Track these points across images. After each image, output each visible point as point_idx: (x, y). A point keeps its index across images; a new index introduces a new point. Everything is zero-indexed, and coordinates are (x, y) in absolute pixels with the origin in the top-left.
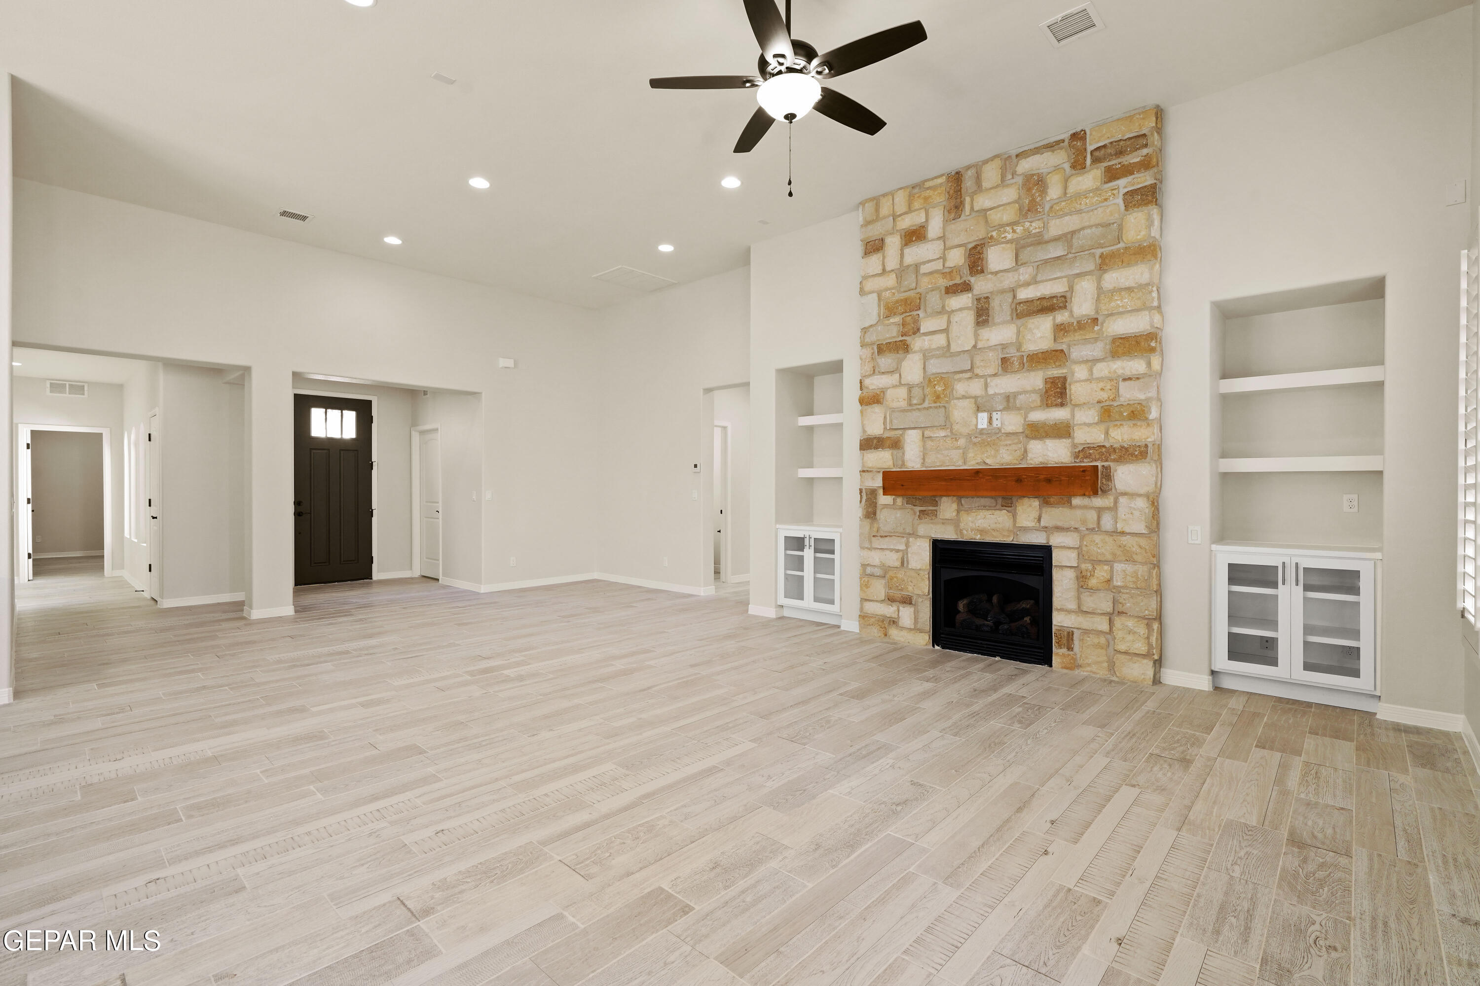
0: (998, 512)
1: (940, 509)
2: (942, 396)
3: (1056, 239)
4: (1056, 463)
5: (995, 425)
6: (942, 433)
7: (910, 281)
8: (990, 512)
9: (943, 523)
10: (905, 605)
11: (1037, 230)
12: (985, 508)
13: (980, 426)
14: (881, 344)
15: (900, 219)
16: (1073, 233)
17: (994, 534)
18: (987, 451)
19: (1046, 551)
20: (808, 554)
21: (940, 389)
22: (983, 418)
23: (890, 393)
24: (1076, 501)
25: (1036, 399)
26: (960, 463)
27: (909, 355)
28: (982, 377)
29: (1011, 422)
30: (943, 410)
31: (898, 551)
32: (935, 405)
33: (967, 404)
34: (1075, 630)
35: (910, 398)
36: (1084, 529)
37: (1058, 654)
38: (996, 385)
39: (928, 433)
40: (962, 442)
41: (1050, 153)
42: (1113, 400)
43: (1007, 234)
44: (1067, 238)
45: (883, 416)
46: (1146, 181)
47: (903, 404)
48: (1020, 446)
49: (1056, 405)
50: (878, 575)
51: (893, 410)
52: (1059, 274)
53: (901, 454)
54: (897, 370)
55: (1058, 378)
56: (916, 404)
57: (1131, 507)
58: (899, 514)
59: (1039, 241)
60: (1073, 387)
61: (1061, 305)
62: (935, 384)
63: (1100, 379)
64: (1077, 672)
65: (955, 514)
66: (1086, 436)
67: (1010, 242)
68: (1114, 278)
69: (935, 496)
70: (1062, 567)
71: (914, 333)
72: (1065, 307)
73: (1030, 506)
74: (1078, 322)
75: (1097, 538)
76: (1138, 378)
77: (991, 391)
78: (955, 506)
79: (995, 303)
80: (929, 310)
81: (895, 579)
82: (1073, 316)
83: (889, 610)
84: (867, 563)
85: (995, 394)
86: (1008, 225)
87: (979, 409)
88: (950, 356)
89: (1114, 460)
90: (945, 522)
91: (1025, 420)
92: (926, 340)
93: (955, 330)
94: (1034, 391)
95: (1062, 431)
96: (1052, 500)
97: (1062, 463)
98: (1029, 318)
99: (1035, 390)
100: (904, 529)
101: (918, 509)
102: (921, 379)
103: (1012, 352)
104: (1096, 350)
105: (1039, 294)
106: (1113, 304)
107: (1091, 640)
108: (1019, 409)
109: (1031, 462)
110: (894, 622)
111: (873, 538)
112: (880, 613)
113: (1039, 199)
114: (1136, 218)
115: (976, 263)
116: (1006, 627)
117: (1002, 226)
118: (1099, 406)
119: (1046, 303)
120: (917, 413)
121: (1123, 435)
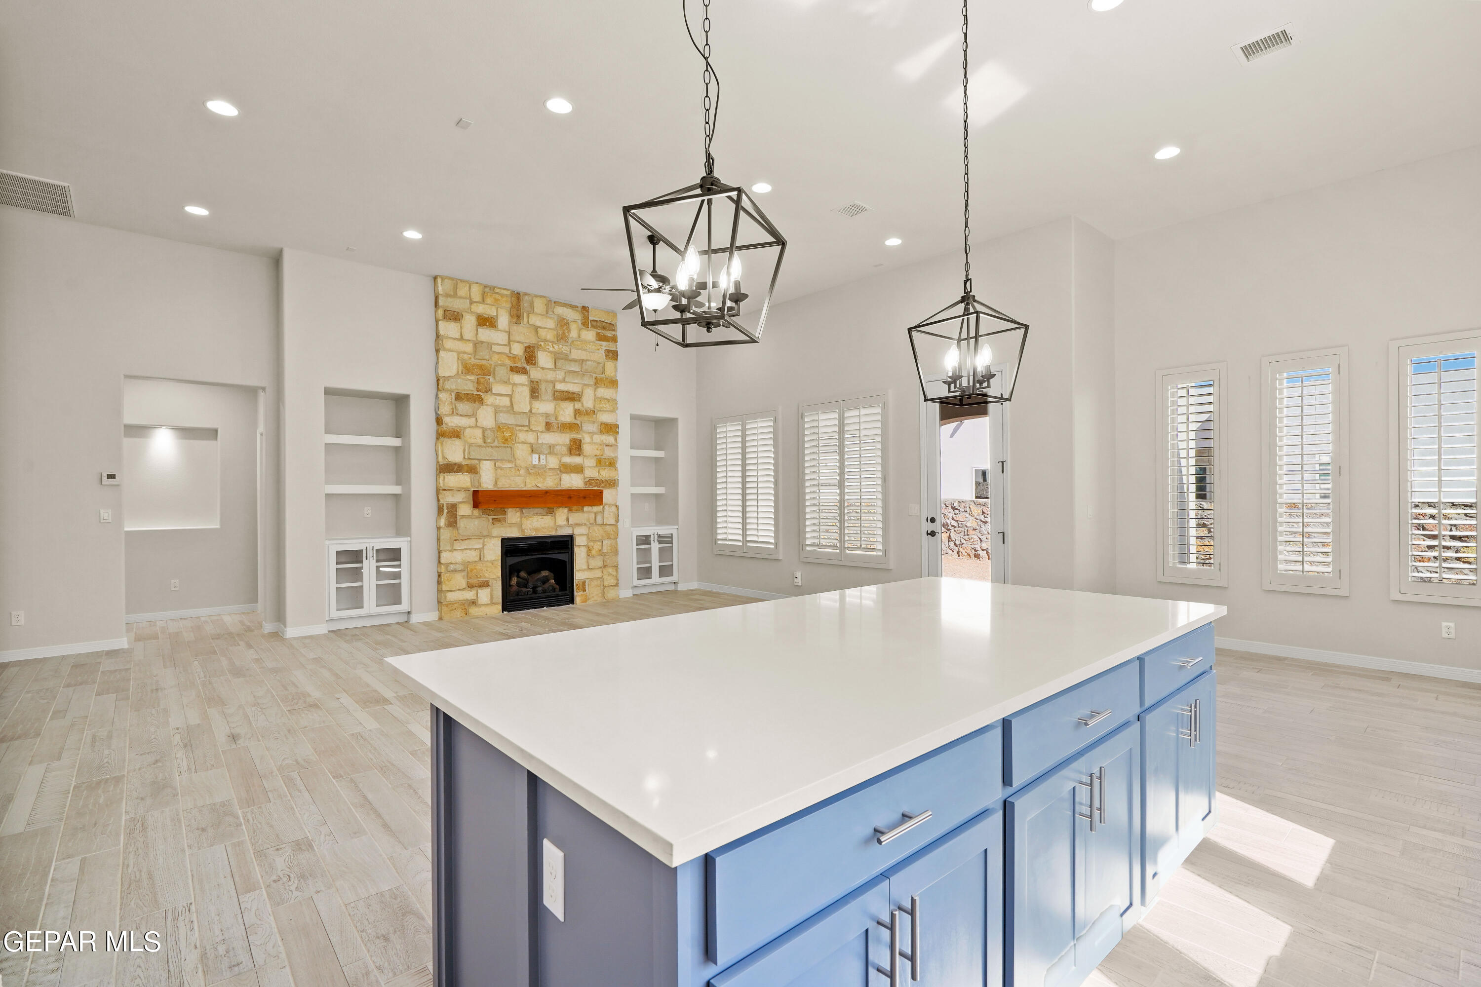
0: (545, 517)
1: (507, 517)
2: (509, 440)
3: (575, 361)
4: (576, 488)
5: (541, 463)
6: (509, 465)
7: (484, 353)
8: (541, 517)
9: (510, 526)
10: (482, 588)
11: (566, 352)
12: (537, 514)
13: (534, 463)
14: (460, 393)
15: (475, 304)
16: (583, 361)
17: (544, 530)
18: (538, 479)
19: (571, 538)
20: (368, 565)
21: (507, 435)
22: (536, 456)
23: (468, 432)
24: (586, 509)
25: (565, 450)
26: (522, 486)
27: (483, 407)
28: (534, 431)
29: (553, 462)
30: (509, 450)
31: (476, 549)
32: (504, 445)
33: (526, 448)
34: (586, 580)
35: (484, 437)
36: (589, 524)
37: (578, 596)
38: (544, 438)
39: (498, 464)
40: (522, 472)
41: (571, 310)
42: (602, 455)
43: (549, 347)
44: (582, 362)
45: (463, 448)
46: (613, 348)
47: (480, 441)
48: (558, 476)
49: (576, 455)
50: (460, 569)
51: (471, 445)
52: (576, 381)
53: (478, 478)
54: (474, 415)
55: (577, 439)
56: (490, 443)
57: (608, 511)
58: (476, 522)
59: (567, 359)
60: (584, 446)
61: (578, 399)
62: (504, 431)
63: (595, 444)
64: (587, 603)
65: (519, 519)
66: (591, 472)
67: (551, 352)
68: (603, 392)
69: (504, 508)
70: (579, 546)
71: (487, 392)
72: (580, 401)
73: (563, 512)
74: (586, 411)
75: (596, 528)
76: (612, 446)
77: (540, 441)
78: (518, 514)
79: (543, 387)
80: (497, 378)
81: (475, 570)
82: (583, 406)
83: (470, 595)
84: (449, 562)
85: (542, 444)
86: (550, 342)
87: (533, 451)
88: (513, 414)
89: (603, 487)
90: (511, 525)
91: (560, 461)
92: (498, 399)
93: (516, 397)
94: (564, 445)
95: (578, 469)
96: (573, 508)
97: (579, 488)
98: (561, 401)
100: (481, 533)
101: (491, 517)
102: (494, 426)
103: (552, 420)
104: (593, 428)
105: (566, 389)
106: (601, 406)
107: (595, 583)
108: (556, 454)
109: (563, 486)
110: (474, 603)
111: (455, 542)
112: (461, 598)
113: (567, 334)
114: (609, 365)
115: (530, 356)
116: (540, 589)
117: (545, 341)
118: (595, 458)
119: (570, 396)
120: (490, 450)
121: (605, 474)
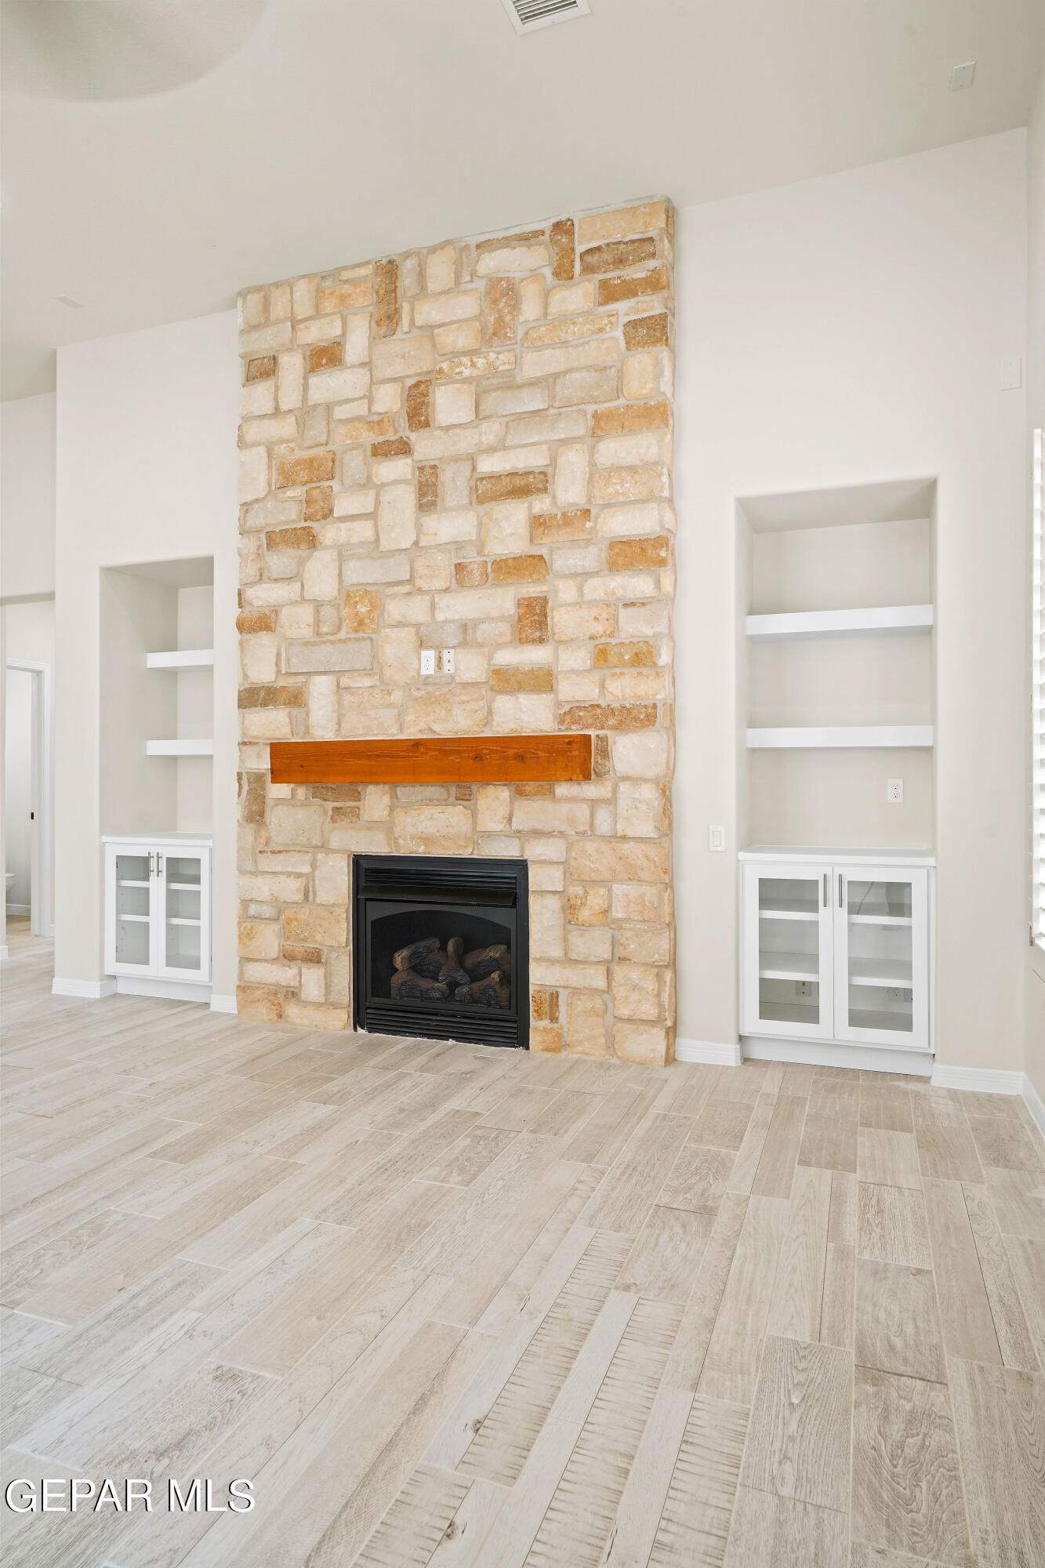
0: (450, 808)
1: (364, 805)
2: (367, 621)
3: (533, 383)
4: (534, 732)
5: (445, 670)
6: (367, 682)
7: (317, 430)
8: (439, 809)
9: (369, 829)
10: (311, 965)
11: (507, 367)
12: (431, 802)
13: (424, 672)
14: (273, 532)
15: (302, 326)
16: (556, 376)
17: (445, 843)
18: (435, 712)
19: (520, 867)
20: (157, 886)
21: (363, 610)
22: (429, 656)
23: (285, 614)
24: (562, 789)
25: (505, 630)
26: (394, 730)
27: (316, 553)
28: (427, 592)
29: (469, 666)
30: (368, 643)
31: (299, 875)
32: (356, 635)
33: (406, 635)
34: (560, 990)
35: (318, 623)
36: (573, 833)
37: (538, 1029)
38: (448, 607)
39: (345, 681)
41: (524, 249)
42: (611, 635)
43: (462, 369)
44: (548, 382)
45: (276, 652)
46: (652, 308)
47: (307, 633)
48: (481, 703)
49: (534, 641)
50: (267, 916)
51: (291, 642)
52: (536, 438)
53: (304, 715)
54: (297, 576)
55: (536, 599)
56: (327, 634)
57: (634, 798)
58: (300, 814)
59: (510, 384)
60: (556, 613)
61: (540, 486)
62: (357, 602)
63: (593, 603)
64: (563, 1054)
65: (386, 813)
66: (576, 689)
67: (467, 381)
68: (614, 449)
69: (356, 784)
70: (542, 893)
71: (325, 517)
72: (545, 490)
73: (497, 797)
74: (564, 514)
75: (590, 847)
76: (643, 604)
77: (440, 616)
78: (386, 800)
79: (446, 475)
80: (347, 481)
81: (295, 923)
82: (556, 503)
83: (285, 975)
84: (249, 898)
85: (447, 621)
86: (465, 353)
87: (422, 644)
88: (380, 557)
89: (614, 728)
90: (372, 826)
91: (489, 664)
92: (343, 529)
93: (386, 516)
94: (502, 618)
95: (542, 681)
96: (528, 788)
97: (541, 731)
98: (494, 503)
99: (503, 616)
100: (308, 839)
101: (330, 805)
102: (336, 593)
103: (470, 556)
104: (589, 558)
105: (508, 468)
106: (610, 490)
107: (583, 1003)
108: (481, 645)
109: (498, 729)
110: (293, 994)
111: (260, 855)
112: (270, 979)
113: (508, 318)
114: (641, 362)
115: (418, 410)
116: (465, 989)
117: (455, 354)
118: (591, 644)
119: (518, 482)
120: (329, 648)
121: (623, 689)
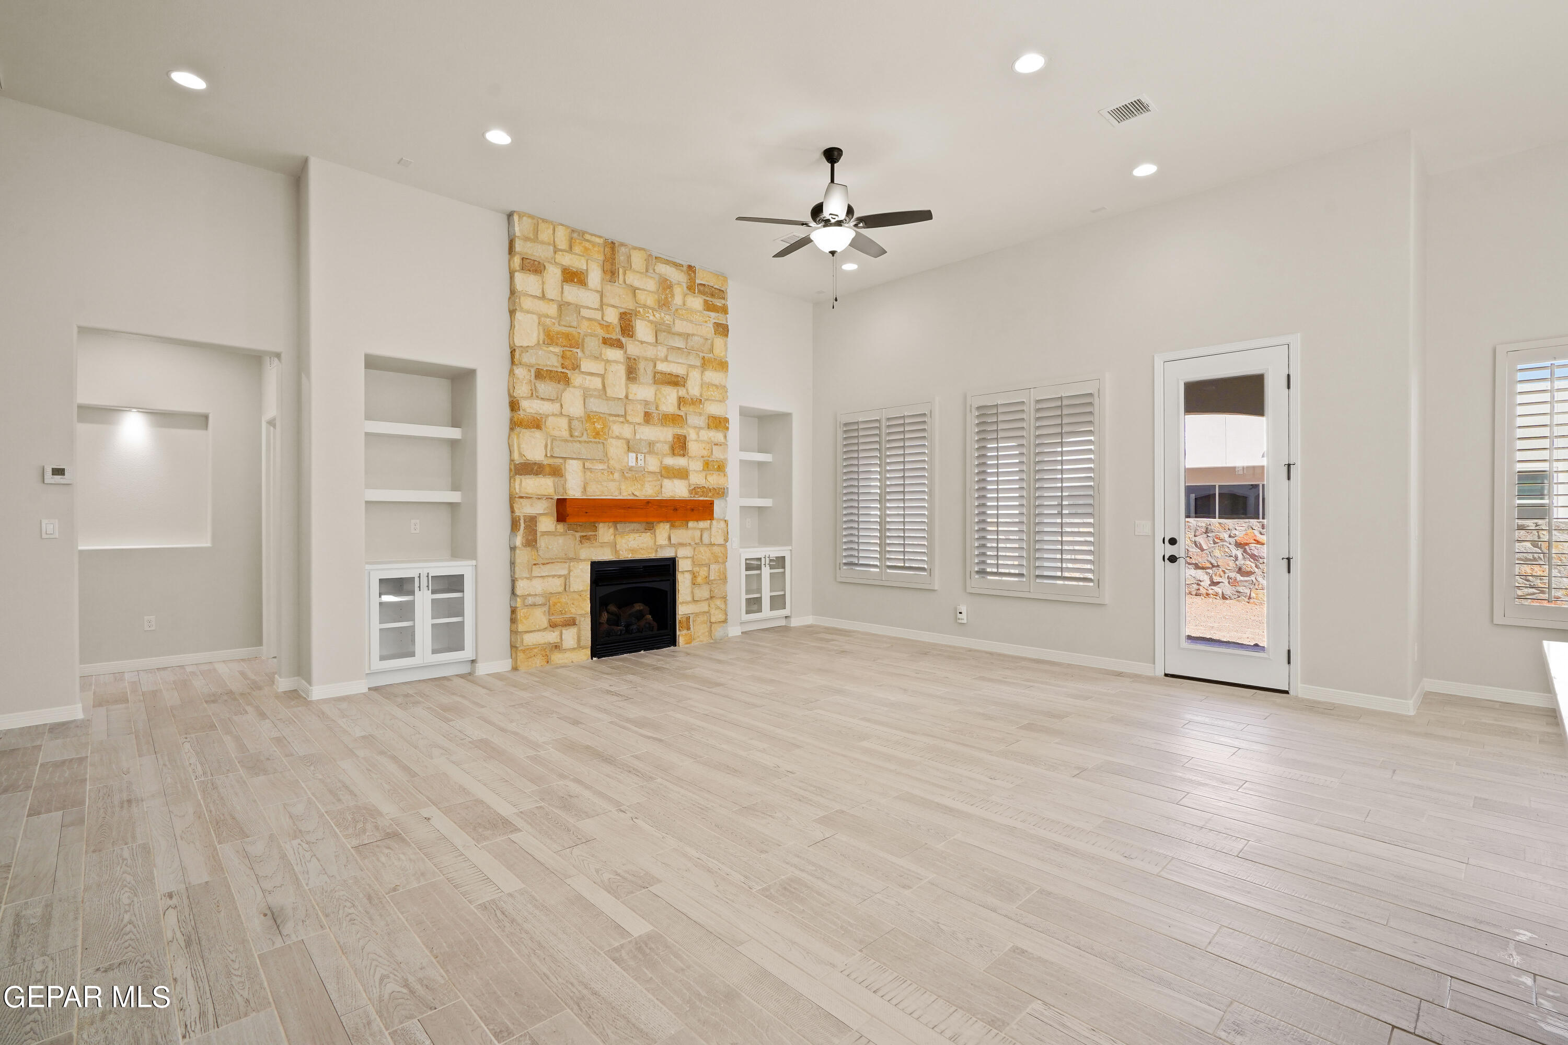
0: (644, 534)
1: (599, 534)
2: (601, 433)
3: (680, 334)
4: (680, 497)
5: (639, 464)
6: (601, 466)
7: (571, 319)
8: (638, 535)
9: (601, 547)
10: (568, 627)
11: (668, 322)
12: (633, 531)
13: (630, 464)
14: (542, 369)
15: (560, 253)
16: (688, 335)
17: (642, 552)
18: (635, 485)
19: (673, 561)
20: (423, 599)
21: (599, 427)
22: (632, 456)
23: (551, 421)
24: (691, 524)
25: (666, 448)
26: (617, 493)
27: (569, 389)
28: (631, 423)
29: (653, 464)
30: (601, 446)
31: (560, 576)
32: (595, 440)
33: (621, 444)
34: (690, 615)
35: (570, 428)
36: (694, 544)
37: (682, 636)
38: (642, 433)
39: (588, 465)
40: (617, 475)
41: (675, 270)
42: (709, 457)
43: (649, 315)
44: (687, 336)
45: (544, 443)
46: (723, 320)
47: (565, 434)
48: (657, 483)
49: (680, 455)
50: (540, 603)
51: (554, 439)
52: (680, 361)
53: (562, 482)
54: (557, 399)
55: (681, 435)
56: (577, 437)
57: (717, 527)
58: (561, 540)
59: (669, 331)
60: (689, 444)
61: (682, 383)
62: (595, 422)
63: (702, 441)
65: (612, 537)
66: (697, 479)
67: (651, 322)
68: (712, 376)
69: (594, 522)
70: (683, 572)
71: (574, 369)
72: (684, 386)
73: (664, 529)
74: (692, 399)
75: (702, 549)
76: (721, 445)
77: (638, 437)
78: (612, 530)
79: (642, 365)
80: (587, 352)
81: (559, 604)
82: (688, 393)
83: (552, 637)
84: (525, 594)
85: (641, 439)
86: (650, 308)
87: (629, 449)
88: (606, 400)
89: (712, 497)
90: (603, 545)
91: (661, 463)
92: (587, 379)
93: (610, 379)
94: (665, 442)
95: (682, 474)
96: (676, 524)
97: (683, 497)
98: (662, 385)
99: (666, 442)
100: (566, 554)
101: (578, 535)
102: (582, 415)
103: (652, 409)
104: (700, 421)
105: (668, 370)
106: (709, 393)
107: (700, 619)
108: (657, 454)
109: (665, 495)
110: (557, 647)
111: (534, 566)
112: (542, 641)
113: (670, 300)
114: (719, 341)
115: (627, 328)
116: (635, 627)
117: (645, 306)
118: (702, 459)
119: (673, 379)
120: (577, 445)
121: (714, 480)
